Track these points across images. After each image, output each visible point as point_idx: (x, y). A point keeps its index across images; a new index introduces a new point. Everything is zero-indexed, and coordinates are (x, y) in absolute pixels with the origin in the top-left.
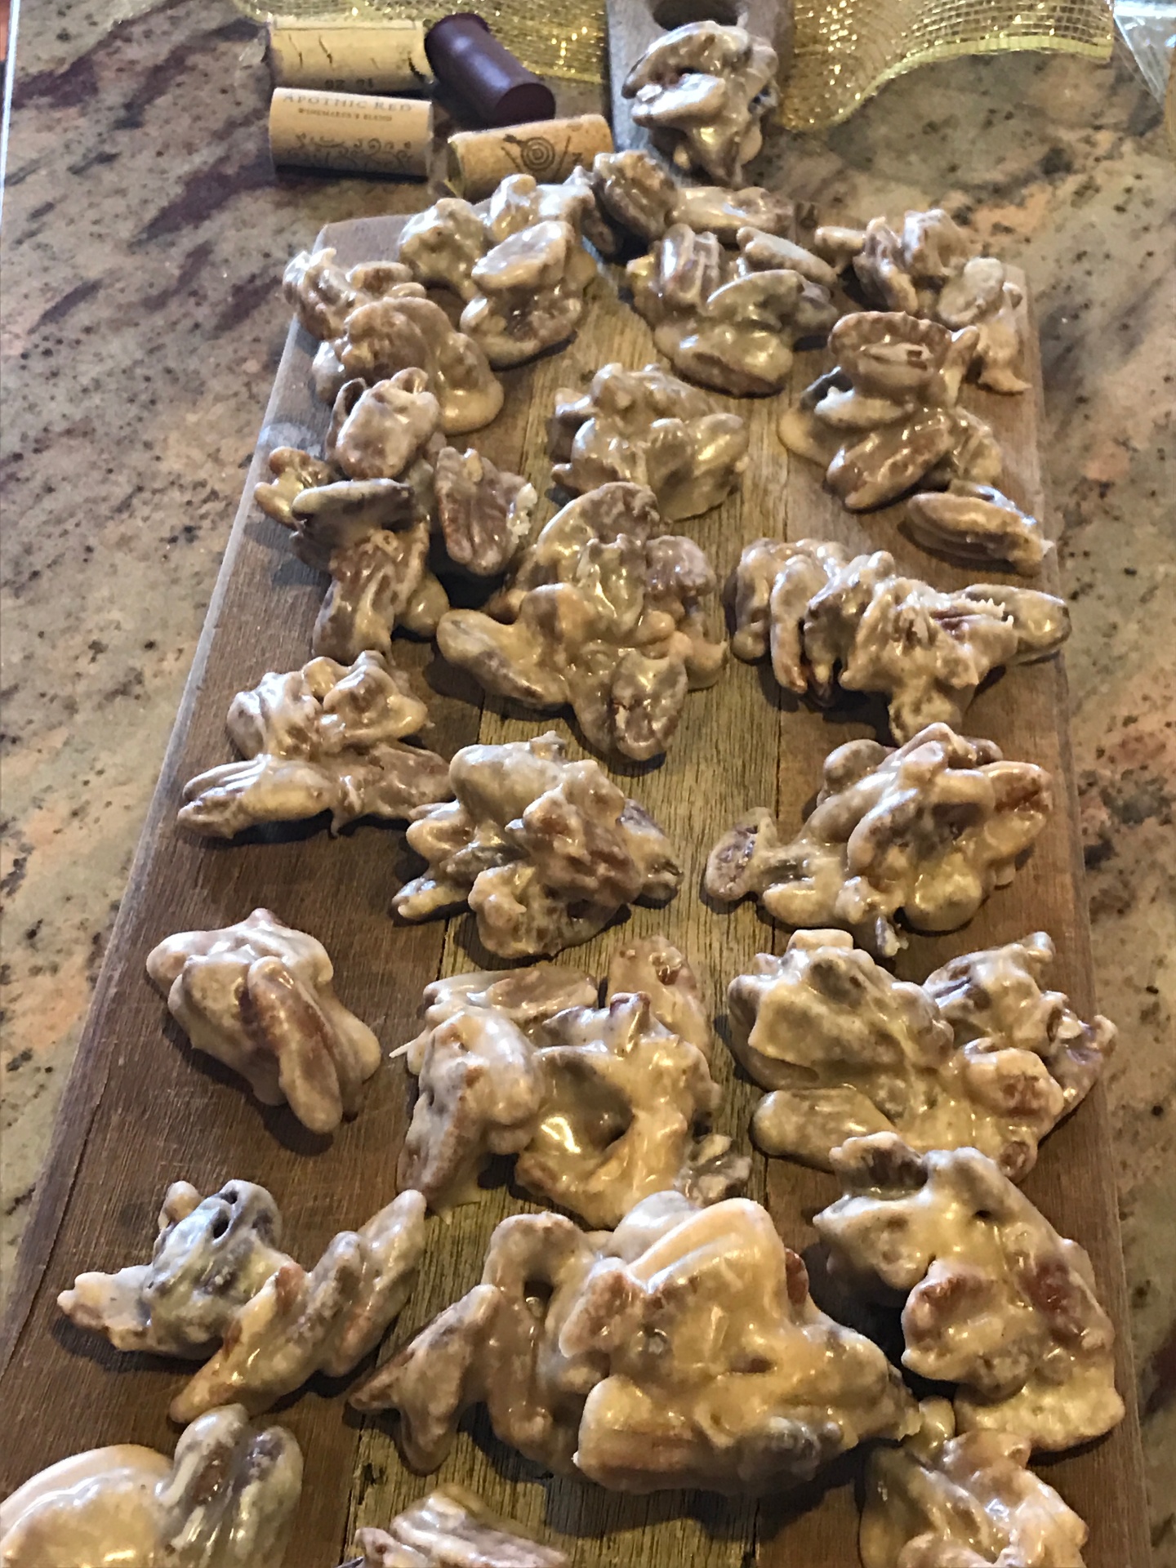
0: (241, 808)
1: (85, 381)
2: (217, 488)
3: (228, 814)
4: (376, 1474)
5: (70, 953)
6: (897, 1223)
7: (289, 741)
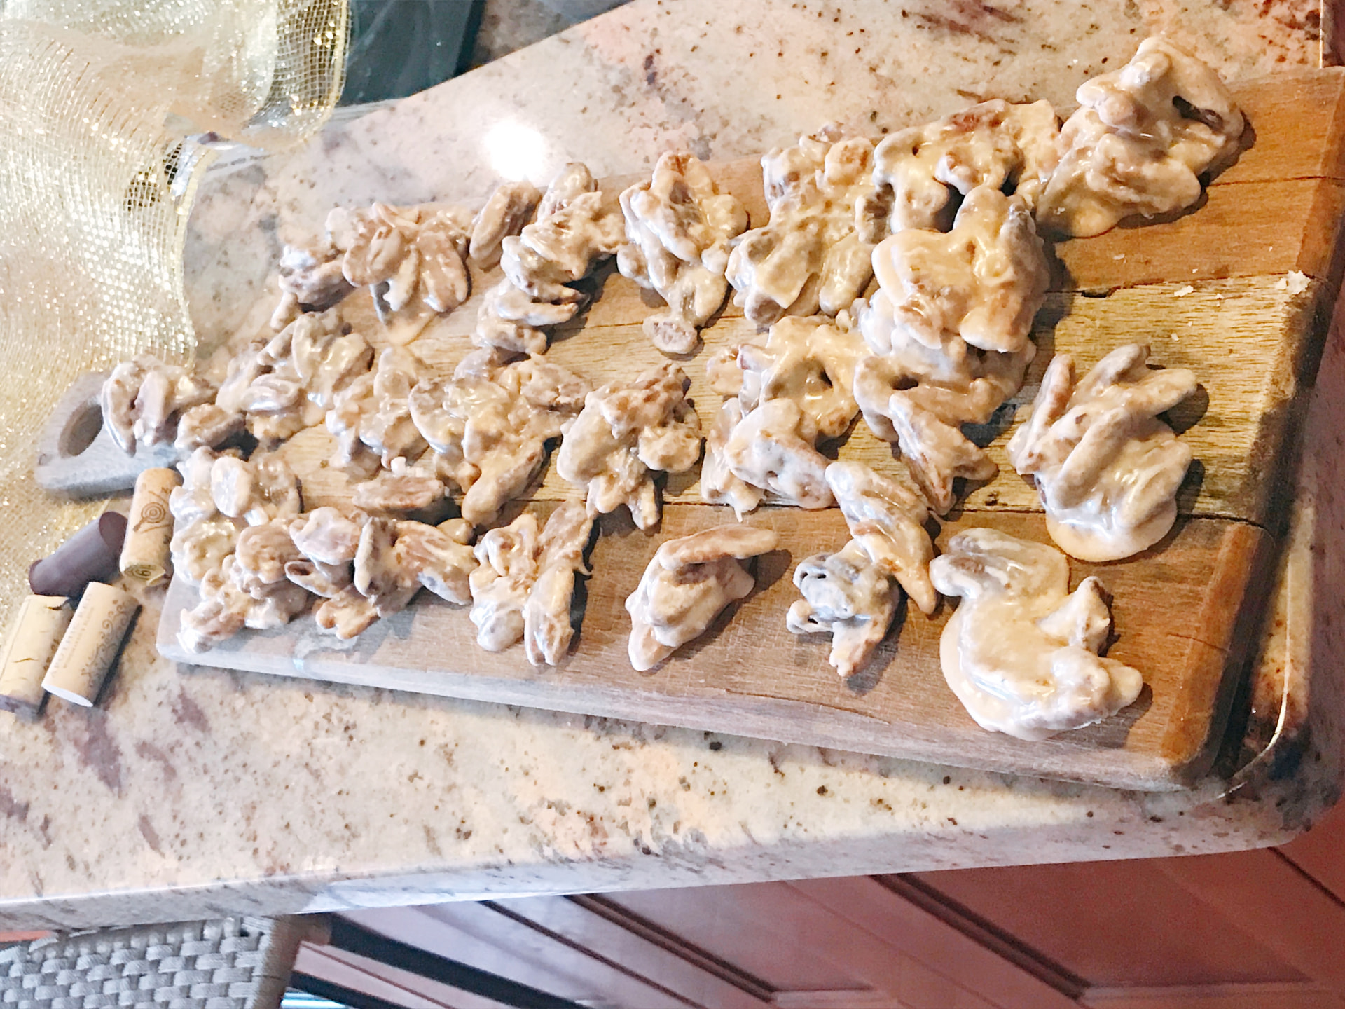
0: (557, 616)
1: (214, 813)
2: (322, 714)
3: (558, 626)
4: (992, 499)
5: (622, 763)
6: (909, 197)
7: (521, 590)
